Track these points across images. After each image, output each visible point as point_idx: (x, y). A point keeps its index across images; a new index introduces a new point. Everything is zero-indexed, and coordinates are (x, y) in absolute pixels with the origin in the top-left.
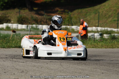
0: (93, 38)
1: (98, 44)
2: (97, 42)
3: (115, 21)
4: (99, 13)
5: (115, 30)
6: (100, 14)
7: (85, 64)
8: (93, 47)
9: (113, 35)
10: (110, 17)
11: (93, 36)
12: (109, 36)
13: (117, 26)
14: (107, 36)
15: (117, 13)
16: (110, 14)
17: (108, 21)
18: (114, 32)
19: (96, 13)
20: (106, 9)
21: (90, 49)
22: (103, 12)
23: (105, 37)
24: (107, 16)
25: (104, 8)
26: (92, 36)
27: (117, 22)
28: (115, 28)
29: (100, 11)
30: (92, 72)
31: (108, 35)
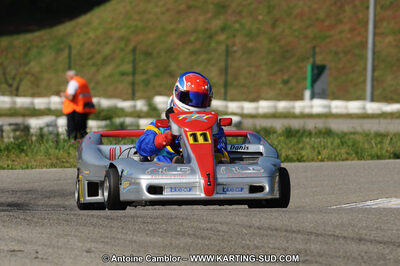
0: (51, 133)
1: (69, 153)
2: (66, 148)
3: (123, 74)
4: (70, 48)
5: (126, 105)
6: (74, 52)
7: (29, 223)
8: (53, 166)
9: (118, 121)
10: (106, 60)
11: (51, 129)
12: (106, 126)
13: (130, 91)
14: (99, 127)
15: (131, 47)
16: (107, 50)
17: (100, 77)
18: (121, 112)
19: (59, 51)
20: (92, 34)
21: (44, 170)
22: (83, 44)
23: (91, 128)
24: (98, 58)
25: (86, 33)
26: (48, 125)
27: (130, 78)
28: (125, 100)
29: (75, 41)
30: (54, 247)
31: (103, 123)
